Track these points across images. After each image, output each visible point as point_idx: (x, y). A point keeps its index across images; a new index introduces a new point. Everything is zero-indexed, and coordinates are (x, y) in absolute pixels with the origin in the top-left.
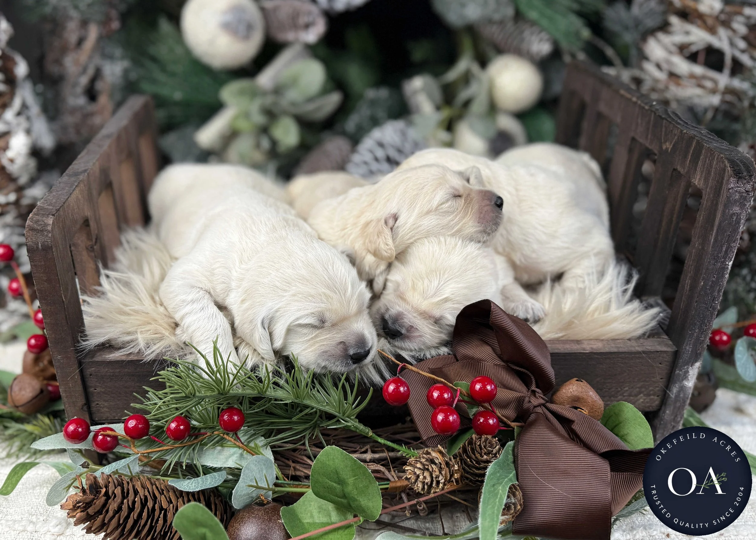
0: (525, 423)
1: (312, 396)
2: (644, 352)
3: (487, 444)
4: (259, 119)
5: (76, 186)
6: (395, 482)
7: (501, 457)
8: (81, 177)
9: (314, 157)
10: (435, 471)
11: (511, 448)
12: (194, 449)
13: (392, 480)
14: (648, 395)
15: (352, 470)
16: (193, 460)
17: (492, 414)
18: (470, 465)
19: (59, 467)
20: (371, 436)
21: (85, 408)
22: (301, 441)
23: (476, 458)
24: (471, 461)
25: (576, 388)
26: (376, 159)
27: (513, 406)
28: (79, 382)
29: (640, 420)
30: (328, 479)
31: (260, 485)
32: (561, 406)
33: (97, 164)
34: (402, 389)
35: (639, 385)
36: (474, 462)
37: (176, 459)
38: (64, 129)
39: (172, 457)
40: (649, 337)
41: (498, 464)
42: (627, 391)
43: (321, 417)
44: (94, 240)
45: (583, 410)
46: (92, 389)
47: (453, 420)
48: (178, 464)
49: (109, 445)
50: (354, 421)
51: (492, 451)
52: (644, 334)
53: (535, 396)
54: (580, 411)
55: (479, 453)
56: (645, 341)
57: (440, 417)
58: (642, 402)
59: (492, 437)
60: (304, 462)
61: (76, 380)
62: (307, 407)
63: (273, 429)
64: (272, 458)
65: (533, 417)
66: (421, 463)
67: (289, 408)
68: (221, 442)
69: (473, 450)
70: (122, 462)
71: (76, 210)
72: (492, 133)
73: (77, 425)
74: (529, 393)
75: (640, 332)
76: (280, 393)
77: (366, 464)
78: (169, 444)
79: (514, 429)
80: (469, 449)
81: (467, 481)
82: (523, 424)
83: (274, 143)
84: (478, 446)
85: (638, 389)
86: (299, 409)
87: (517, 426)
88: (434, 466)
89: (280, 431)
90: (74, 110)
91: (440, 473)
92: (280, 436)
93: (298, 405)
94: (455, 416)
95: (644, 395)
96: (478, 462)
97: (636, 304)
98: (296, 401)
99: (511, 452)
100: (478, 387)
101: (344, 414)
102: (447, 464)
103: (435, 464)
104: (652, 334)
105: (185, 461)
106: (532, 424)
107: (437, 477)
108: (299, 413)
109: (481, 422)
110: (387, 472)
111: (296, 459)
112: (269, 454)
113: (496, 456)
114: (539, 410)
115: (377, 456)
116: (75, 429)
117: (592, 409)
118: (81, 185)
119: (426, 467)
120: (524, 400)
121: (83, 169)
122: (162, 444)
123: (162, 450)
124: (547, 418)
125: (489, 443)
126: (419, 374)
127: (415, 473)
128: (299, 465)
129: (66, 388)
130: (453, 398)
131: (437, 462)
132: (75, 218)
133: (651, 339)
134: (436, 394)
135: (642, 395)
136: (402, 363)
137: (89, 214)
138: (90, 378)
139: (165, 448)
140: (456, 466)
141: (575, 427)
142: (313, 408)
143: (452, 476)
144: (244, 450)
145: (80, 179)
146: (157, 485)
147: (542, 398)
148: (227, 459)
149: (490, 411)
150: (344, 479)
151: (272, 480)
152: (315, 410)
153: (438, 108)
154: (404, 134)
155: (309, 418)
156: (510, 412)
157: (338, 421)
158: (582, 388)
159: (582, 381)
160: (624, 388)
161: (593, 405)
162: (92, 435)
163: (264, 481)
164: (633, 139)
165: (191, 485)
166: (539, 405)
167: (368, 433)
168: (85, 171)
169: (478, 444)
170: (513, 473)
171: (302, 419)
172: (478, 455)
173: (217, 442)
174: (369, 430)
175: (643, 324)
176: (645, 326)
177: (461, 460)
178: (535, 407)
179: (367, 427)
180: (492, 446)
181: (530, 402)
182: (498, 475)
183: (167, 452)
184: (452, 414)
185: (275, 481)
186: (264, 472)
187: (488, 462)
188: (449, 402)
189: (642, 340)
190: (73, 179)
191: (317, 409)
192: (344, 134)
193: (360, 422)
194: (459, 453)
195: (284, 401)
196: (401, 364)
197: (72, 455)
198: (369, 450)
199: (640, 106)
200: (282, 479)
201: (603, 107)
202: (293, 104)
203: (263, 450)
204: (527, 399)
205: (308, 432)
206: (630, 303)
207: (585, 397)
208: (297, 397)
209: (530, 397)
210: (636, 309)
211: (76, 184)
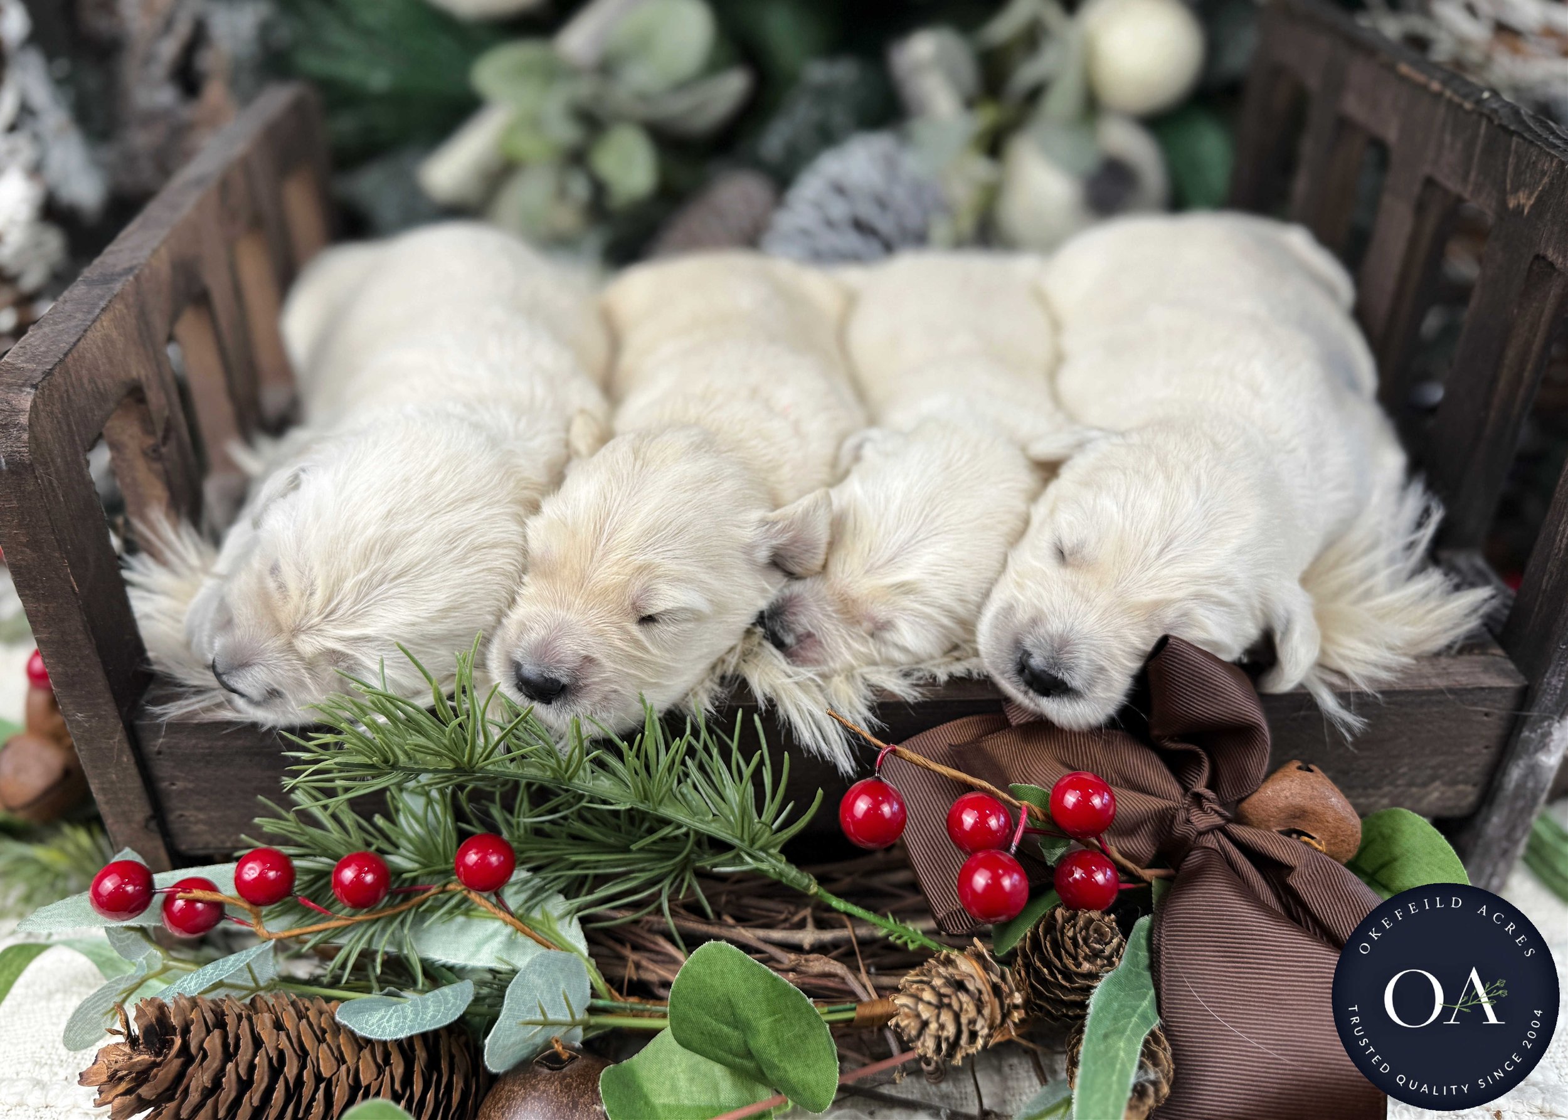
0: (1177, 870)
1: (679, 796)
2: (1451, 690)
3: (1091, 933)
4: (565, 132)
5: (103, 310)
6: (872, 1003)
7: (1121, 965)
8: (118, 287)
9: (694, 219)
10: (967, 1011)
11: (1143, 934)
12: (402, 923)
13: (864, 997)
14: (1453, 783)
15: (768, 1000)
16: (400, 946)
17: (1103, 858)
18: (1050, 982)
19: (100, 956)
20: (816, 894)
21: (153, 825)
22: (653, 902)
23: (1065, 966)
24: (1052, 973)
25: (1298, 787)
26: (830, 224)
27: (1148, 828)
28: (133, 770)
29: (1442, 856)
30: (711, 1017)
31: (551, 1017)
32: (1261, 832)
33: (163, 252)
34: (886, 809)
35: (1434, 762)
36: (1059, 977)
37: (362, 945)
38: (130, 159)
39: (353, 938)
40: (1461, 652)
41: (1116, 982)
42: (1404, 774)
43: (698, 843)
44: (160, 434)
45: (1313, 838)
46: (165, 784)
47: (1013, 886)
48: (367, 955)
49: (200, 920)
50: (776, 859)
51: (1103, 951)
52: (1449, 647)
53: (1201, 807)
54: (1306, 843)
55: (1070, 955)
56: (1452, 661)
57: (980, 880)
58: (1438, 799)
59: (1103, 913)
60: (657, 948)
61: (124, 766)
62: (666, 822)
63: (586, 876)
64: (582, 946)
65: (1195, 858)
66: (933, 988)
67: (623, 822)
68: (464, 908)
69: (1057, 946)
70: (230, 962)
71: (102, 369)
72: (1088, 161)
73: (122, 878)
74: (1187, 801)
75: (1442, 641)
76: (604, 785)
77: (803, 957)
78: (342, 915)
79: (1150, 884)
80: (1048, 945)
81: (1040, 1014)
82: (1172, 871)
83: (599, 189)
84: (1070, 939)
85: (1429, 772)
86: (646, 825)
87: (1158, 877)
88: (964, 997)
89: (601, 880)
90: (151, 118)
91: (979, 1011)
92: (600, 893)
93: (644, 815)
94: (1016, 877)
95: (1444, 784)
96: (1068, 975)
97: (1435, 578)
98: (642, 807)
99: (1143, 942)
100: (1071, 799)
101: (752, 842)
102: (996, 990)
103: (967, 991)
104: (1469, 646)
105: (383, 946)
106: (1194, 877)
107: (972, 1022)
108: (644, 835)
109: (1075, 879)
110: (850, 978)
111: (641, 941)
112: (574, 936)
113: (1111, 964)
114: (1210, 841)
115: (828, 936)
116: (117, 888)
117: (1335, 836)
118: (117, 306)
119: (946, 1000)
120: (1174, 817)
121: (127, 265)
122: (326, 912)
123: (325, 930)
124: (1231, 864)
125: (1096, 931)
126: (928, 769)
127: (918, 1016)
128: (647, 955)
129: (103, 783)
130: (1011, 829)
131: (971, 987)
132: (101, 387)
133: (1466, 658)
134: (969, 819)
135: (1437, 783)
136: (888, 743)
137: (143, 373)
138: (159, 759)
139: (333, 924)
140: (1017, 994)
141: (1294, 881)
142: (679, 826)
143: (1005, 1016)
144: (517, 930)
145: (115, 292)
146: (311, 1019)
147: (1216, 812)
148: (480, 945)
149: (1097, 851)
150: (748, 1019)
151: (581, 999)
152: (684, 830)
153: (970, 104)
154: (890, 166)
155: (673, 849)
156: (1141, 845)
157: (738, 856)
158: (1313, 788)
159: (1311, 771)
160: (1399, 768)
161: (1338, 828)
162: (158, 899)
163: (562, 1007)
164: (1430, 182)
165: (388, 1021)
166: (1211, 830)
167: (808, 887)
168: (131, 269)
169: (1070, 934)
170: (1148, 998)
171: (651, 851)
172: (1070, 963)
173: (457, 906)
174: (810, 880)
175: (1448, 625)
176: (1452, 629)
177: (1028, 965)
178: (1201, 834)
179: (805, 874)
180: (1102, 938)
181: (1188, 821)
182: (1116, 1005)
183: (341, 931)
184: (1008, 871)
185: (589, 1002)
186: (562, 986)
187: (1094, 976)
188: (1002, 840)
189: (1444, 661)
190: (97, 291)
191: (689, 828)
192: (758, 165)
193: (790, 860)
194: (1023, 949)
195: (611, 804)
196: (885, 746)
197: (118, 939)
198: (810, 921)
199: (1450, 102)
200: (606, 995)
201: (1353, 106)
202: (643, 97)
203: (563, 926)
204: (1182, 815)
205: (666, 883)
206: (1421, 577)
207: (1319, 809)
208: (646, 798)
209: (1188, 810)
210: (1434, 589)
211: (102, 304)
